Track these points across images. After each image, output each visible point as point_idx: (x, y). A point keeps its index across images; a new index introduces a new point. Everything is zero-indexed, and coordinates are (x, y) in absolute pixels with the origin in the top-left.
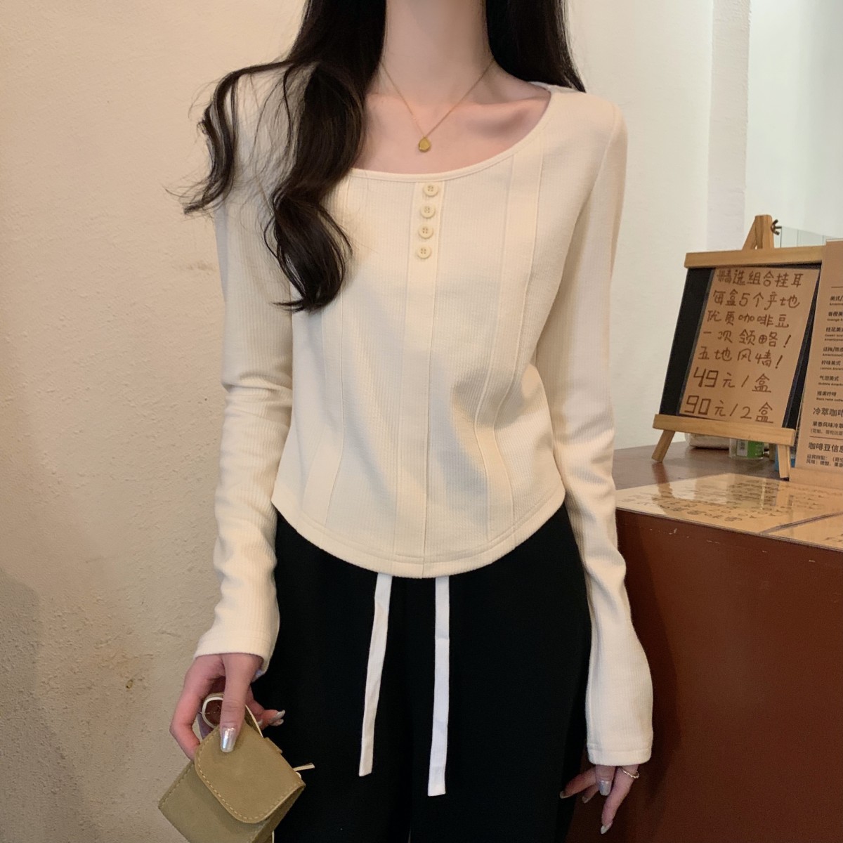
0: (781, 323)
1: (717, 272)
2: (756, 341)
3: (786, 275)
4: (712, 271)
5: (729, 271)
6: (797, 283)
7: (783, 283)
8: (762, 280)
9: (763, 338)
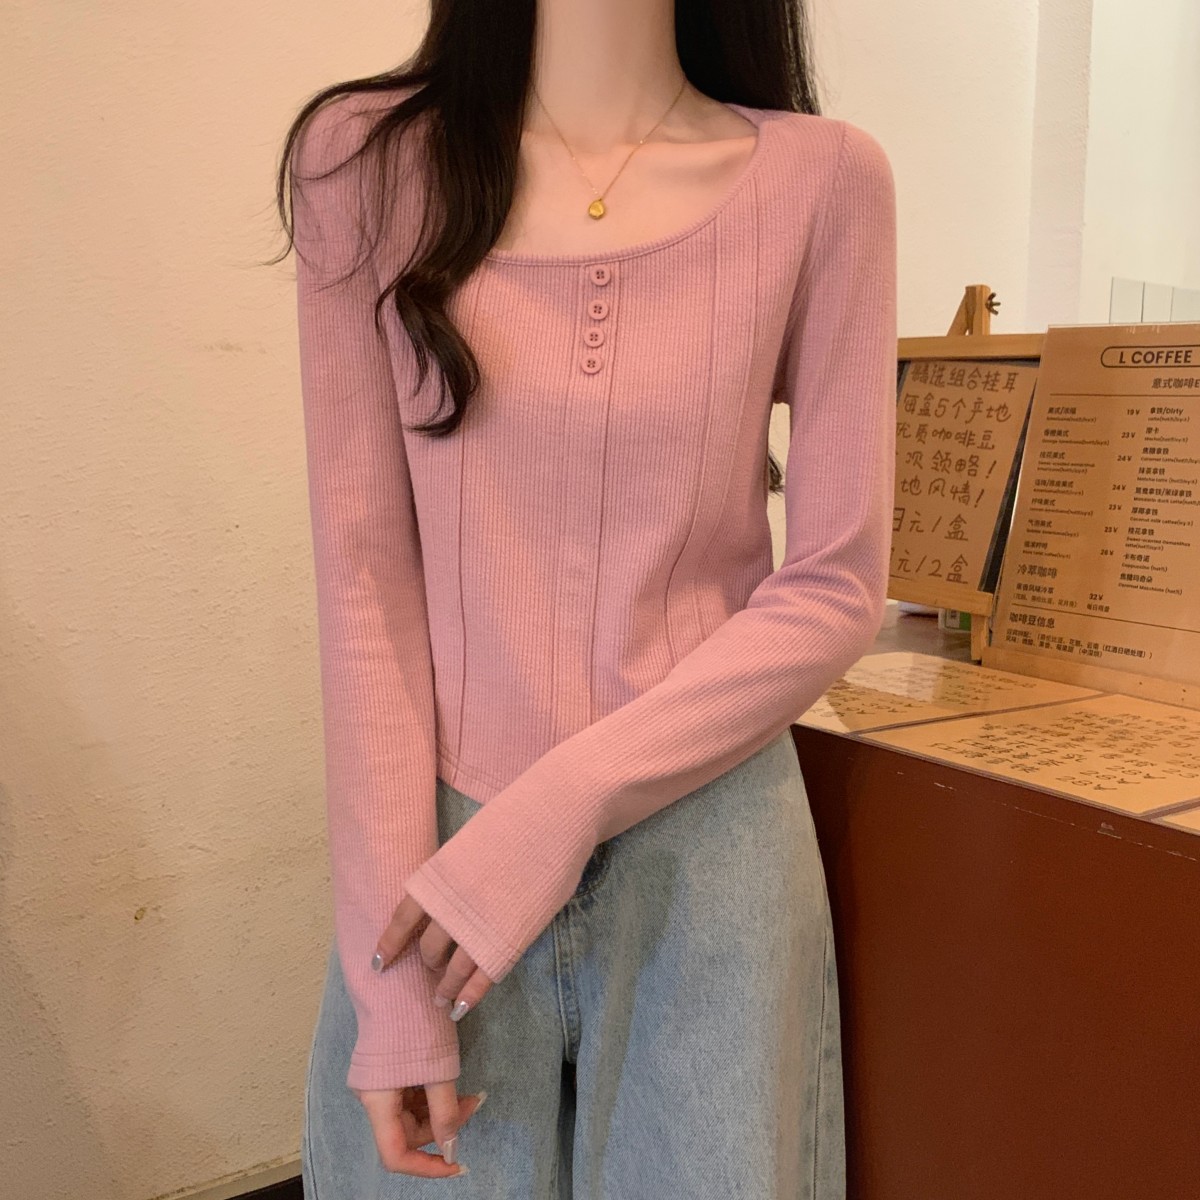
0: (985, 442)
1: (912, 368)
2: (952, 469)
3: (997, 374)
5: (927, 367)
6: (1010, 386)
7: (994, 385)
8: (966, 380)
9: (961, 463)
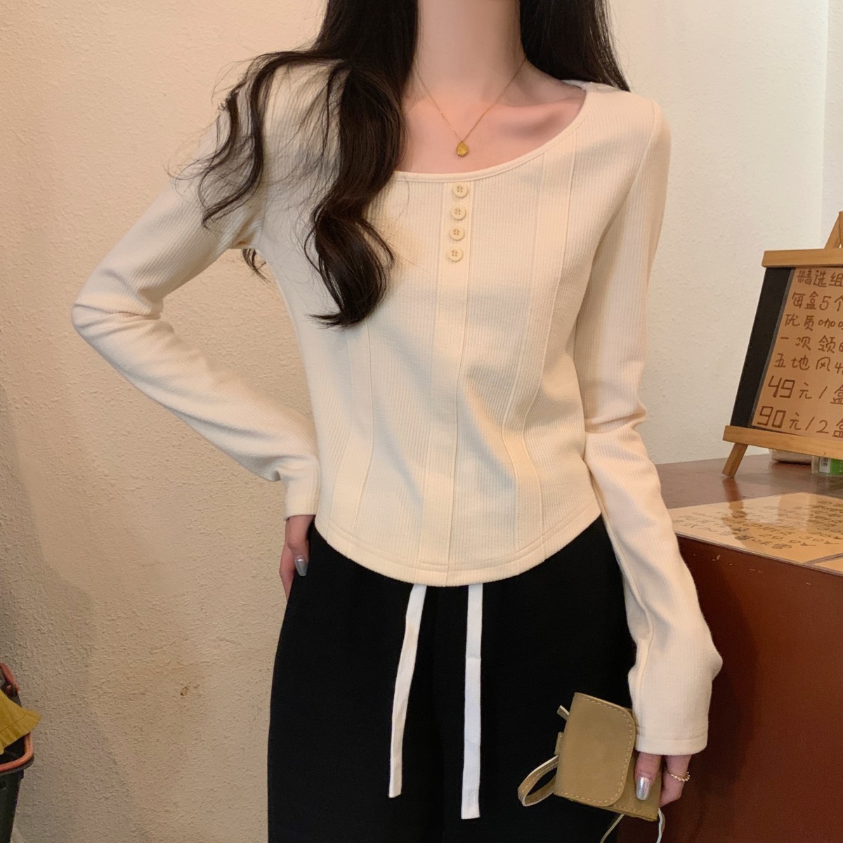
1: (797, 273)
2: (836, 350)
4: (792, 271)
5: (810, 272)
